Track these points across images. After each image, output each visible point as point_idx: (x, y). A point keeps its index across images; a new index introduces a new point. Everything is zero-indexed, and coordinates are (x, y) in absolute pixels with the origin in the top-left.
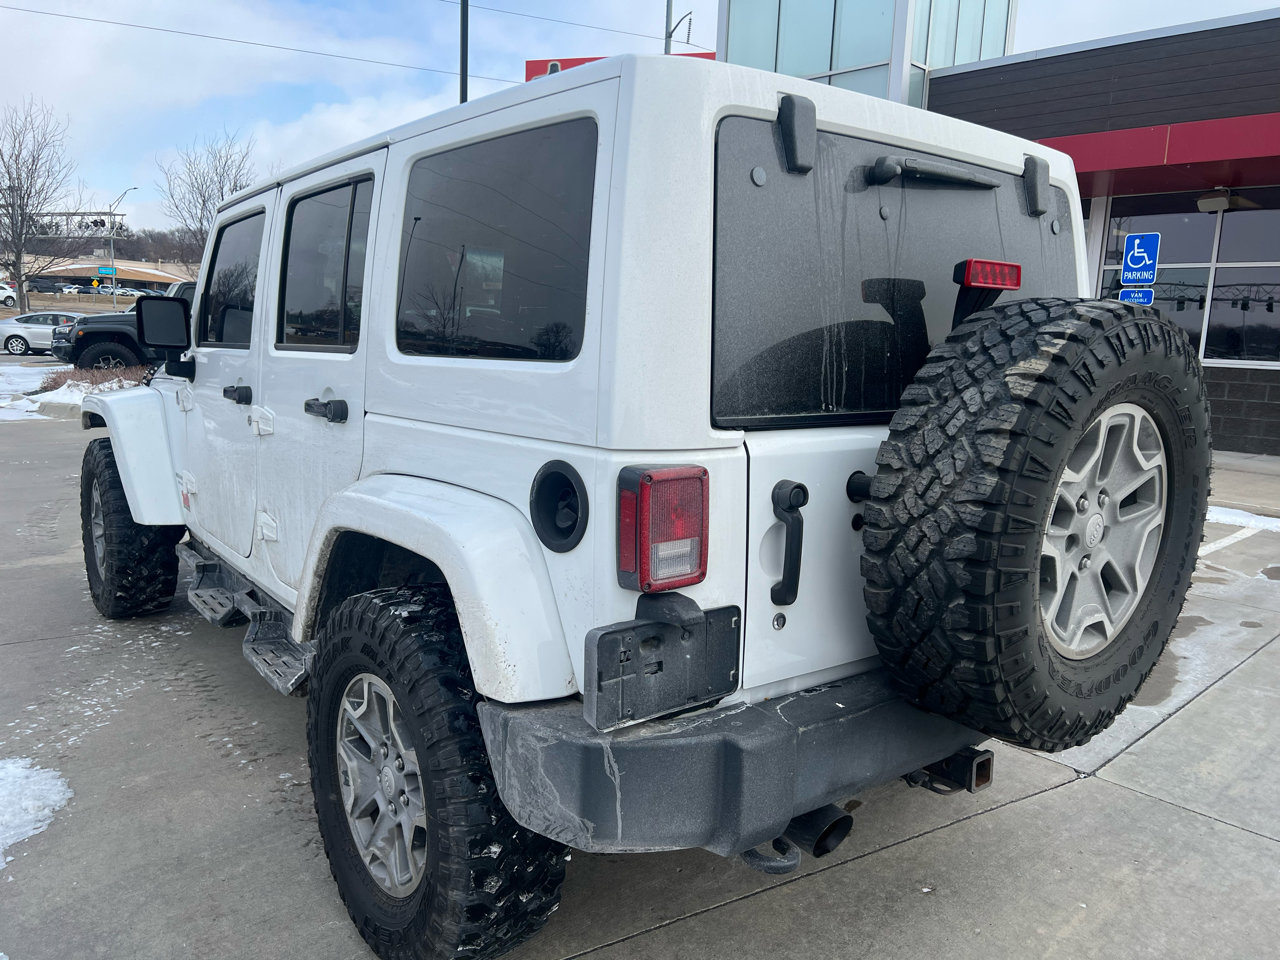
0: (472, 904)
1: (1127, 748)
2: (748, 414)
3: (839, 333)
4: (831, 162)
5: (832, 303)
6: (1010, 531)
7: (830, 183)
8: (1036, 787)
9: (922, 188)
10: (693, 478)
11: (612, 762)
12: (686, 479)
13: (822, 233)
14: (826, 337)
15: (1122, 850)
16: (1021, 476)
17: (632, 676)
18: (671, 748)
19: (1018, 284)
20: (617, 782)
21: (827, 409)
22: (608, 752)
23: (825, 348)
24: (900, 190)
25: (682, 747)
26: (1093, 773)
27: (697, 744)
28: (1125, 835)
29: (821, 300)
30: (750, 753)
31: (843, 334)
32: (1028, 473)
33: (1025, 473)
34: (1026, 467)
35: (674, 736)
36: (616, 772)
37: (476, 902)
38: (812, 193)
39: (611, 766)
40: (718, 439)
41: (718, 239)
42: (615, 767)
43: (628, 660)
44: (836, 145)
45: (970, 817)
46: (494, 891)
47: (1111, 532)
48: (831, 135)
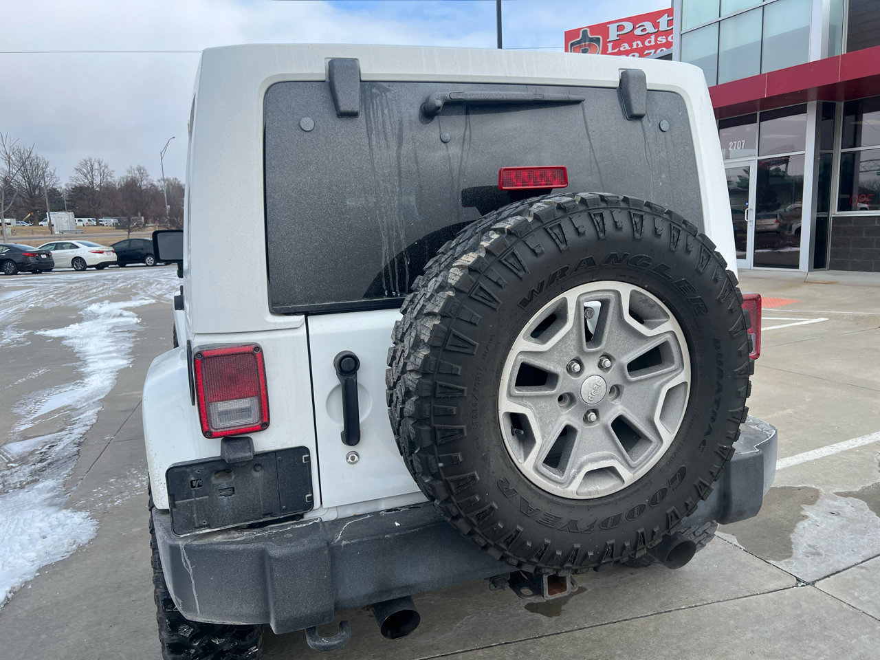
0: (172, 642)
1: (862, 562)
2: (306, 302)
3: (398, 236)
4: (385, 104)
5: (389, 213)
6: (438, 395)
7: (384, 121)
8: (748, 590)
9: (491, 112)
10: (248, 353)
11: (186, 558)
12: (239, 354)
13: (376, 161)
14: (385, 239)
15: (794, 655)
16: (445, 350)
17: (205, 497)
18: (224, 551)
19: (566, 182)
20: (191, 573)
21: (389, 296)
22: (182, 550)
23: (384, 249)
24: (463, 117)
25: (232, 551)
26: (813, 583)
27: (244, 550)
28: (807, 641)
29: (378, 212)
30: (278, 560)
31: (402, 237)
32: (452, 348)
33: (448, 347)
34: (449, 343)
35: (238, 543)
36: (190, 565)
37: (175, 641)
38: (365, 130)
39: (185, 561)
40: (275, 323)
41: (267, 175)
42: (189, 562)
43: (199, 486)
44: (389, 90)
45: (671, 611)
46: (188, 635)
47: (625, 389)
48: (385, 84)
